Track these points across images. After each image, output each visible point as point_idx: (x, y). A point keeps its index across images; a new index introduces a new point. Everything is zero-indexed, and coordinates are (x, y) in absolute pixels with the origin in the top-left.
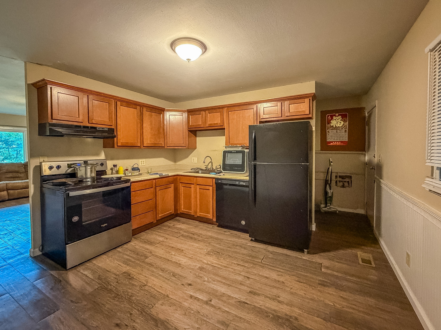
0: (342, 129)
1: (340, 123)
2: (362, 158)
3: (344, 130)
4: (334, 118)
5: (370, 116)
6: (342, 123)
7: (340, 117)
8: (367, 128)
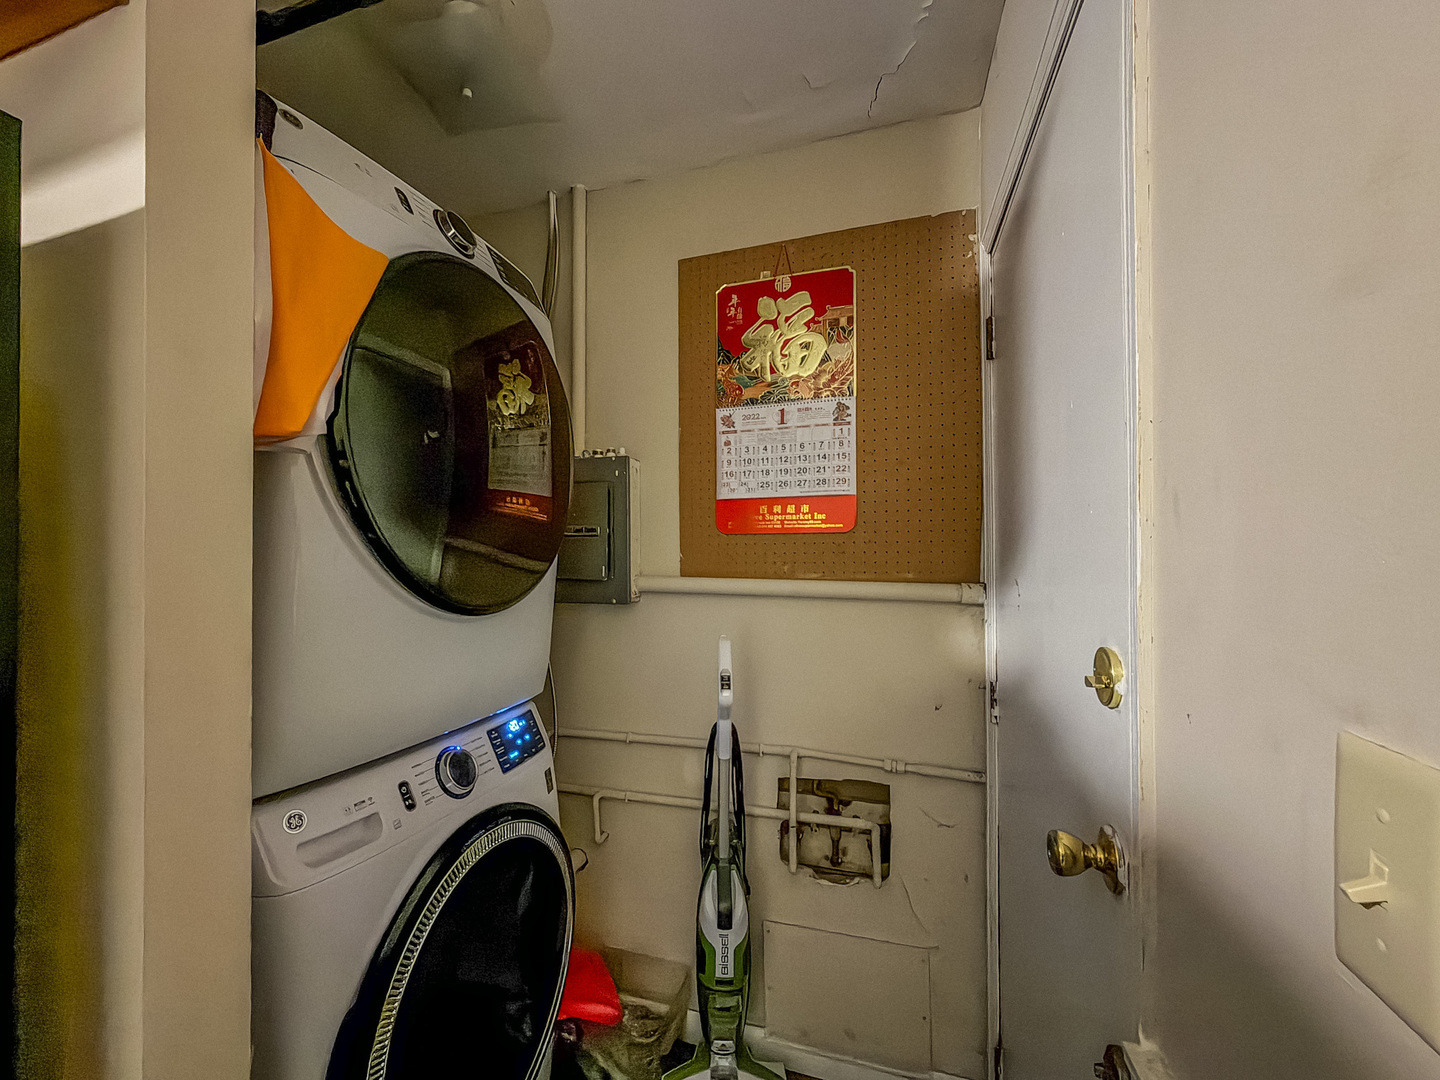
0: (817, 396)
1: (806, 346)
2: (959, 636)
3: (828, 405)
4: (766, 306)
5: (1010, 278)
6: (820, 346)
7: (804, 298)
8: (989, 372)
